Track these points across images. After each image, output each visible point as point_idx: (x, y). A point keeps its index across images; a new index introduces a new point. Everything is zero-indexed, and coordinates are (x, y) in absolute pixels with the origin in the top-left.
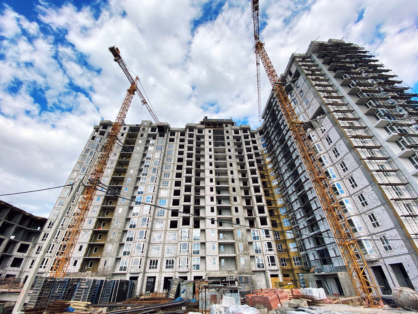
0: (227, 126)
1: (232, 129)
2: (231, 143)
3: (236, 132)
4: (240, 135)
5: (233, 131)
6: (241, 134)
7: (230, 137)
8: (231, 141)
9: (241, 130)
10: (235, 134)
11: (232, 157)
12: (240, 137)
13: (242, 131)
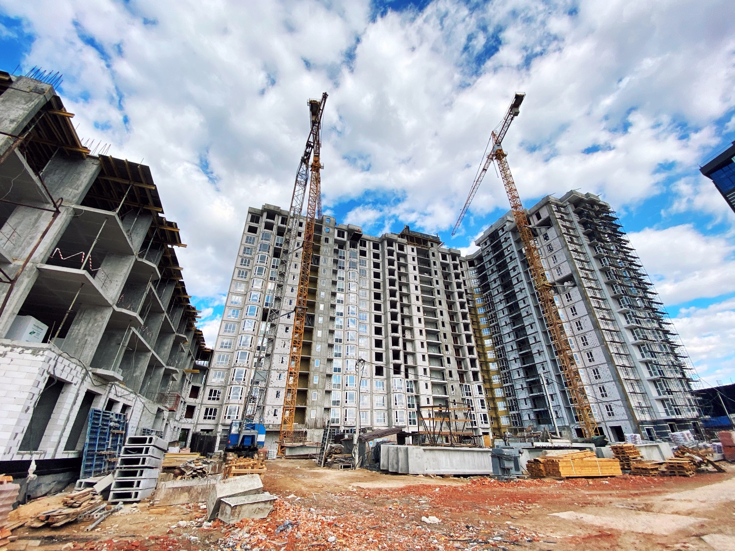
0: (432, 245)
1: (439, 252)
2: (438, 272)
3: (444, 257)
4: (447, 262)
5: (440, 254)
6: (449, 261)
7: (437, 262)
8: (438, 268)
9: (449, 254)
10: (443, 259)
11: (441, 293)
12: (448, 265)
13: (450, 256)
